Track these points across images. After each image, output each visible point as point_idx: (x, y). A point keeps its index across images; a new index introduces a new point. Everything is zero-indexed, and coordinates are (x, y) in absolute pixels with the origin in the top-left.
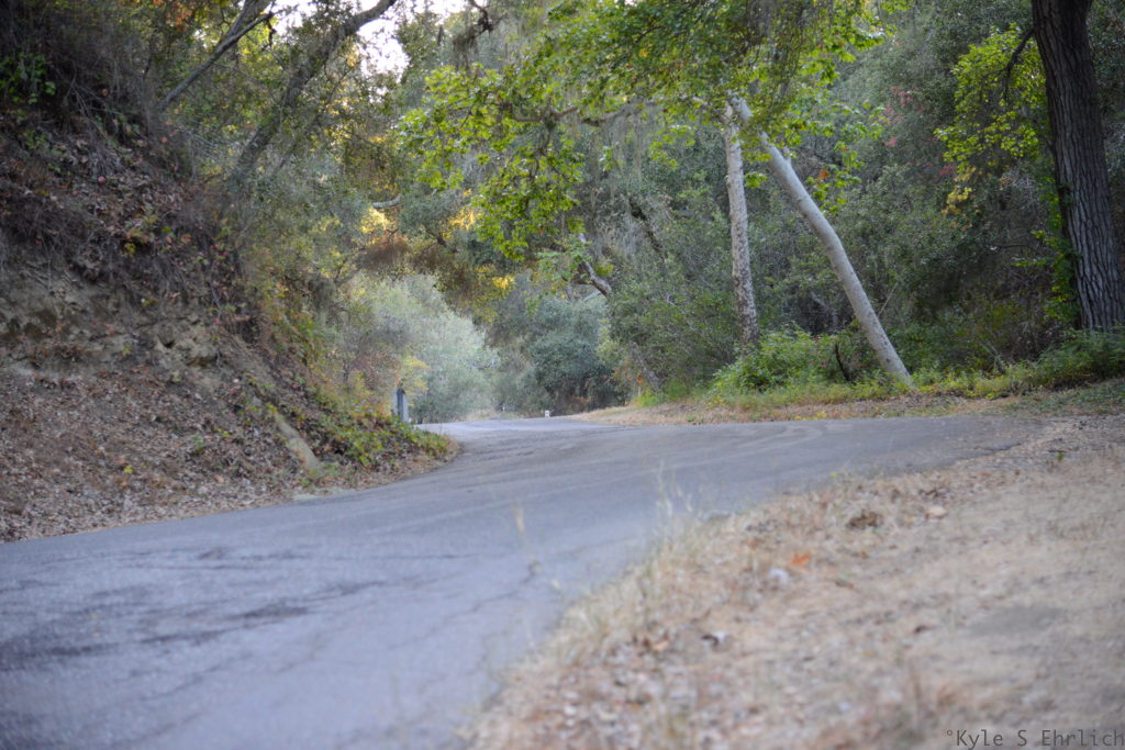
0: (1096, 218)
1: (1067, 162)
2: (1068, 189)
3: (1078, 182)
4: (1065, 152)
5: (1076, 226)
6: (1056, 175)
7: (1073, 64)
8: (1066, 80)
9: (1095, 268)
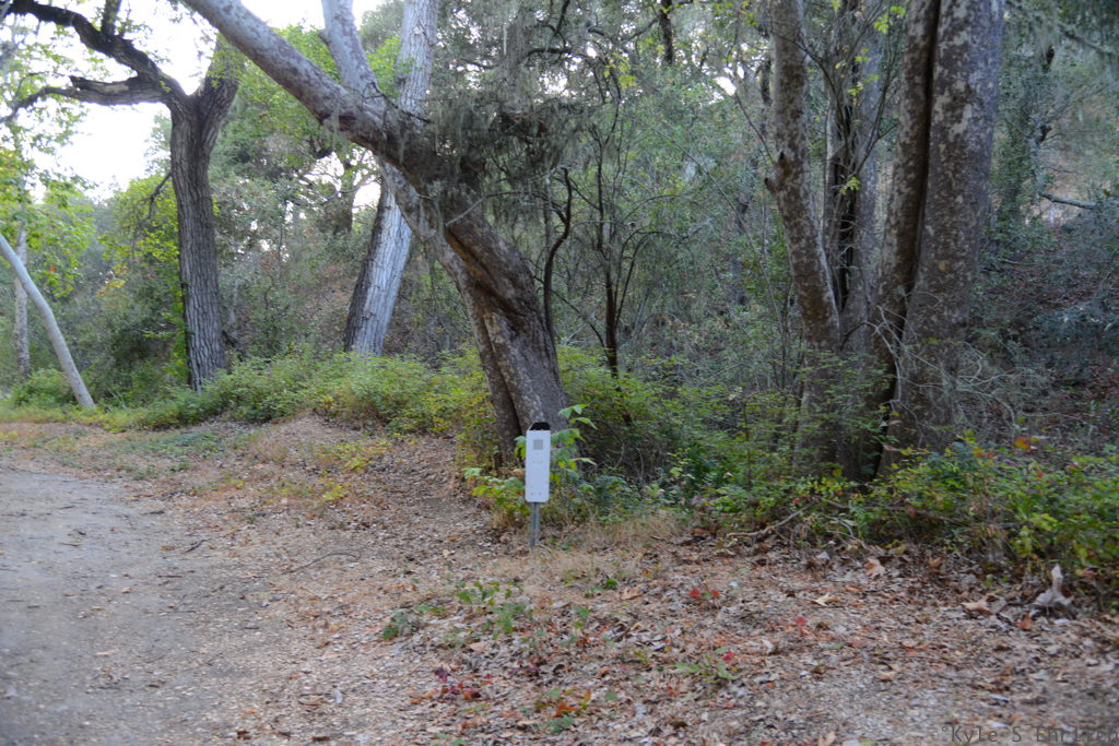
0: (205, 307)
1: (187, 267)
2: (187, 285)
3: (194, 280)
4: (186, 258)
5: (191, 311)
6: (179, 274)
7: (195, 198)
8: (190, 208)
9: (203, 344)
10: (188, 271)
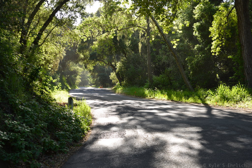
0: (250, 53)
3: (246, 44)
5: (245, 54)
8: (244, 19)
9: (249, 66)
10: (243, 41)
